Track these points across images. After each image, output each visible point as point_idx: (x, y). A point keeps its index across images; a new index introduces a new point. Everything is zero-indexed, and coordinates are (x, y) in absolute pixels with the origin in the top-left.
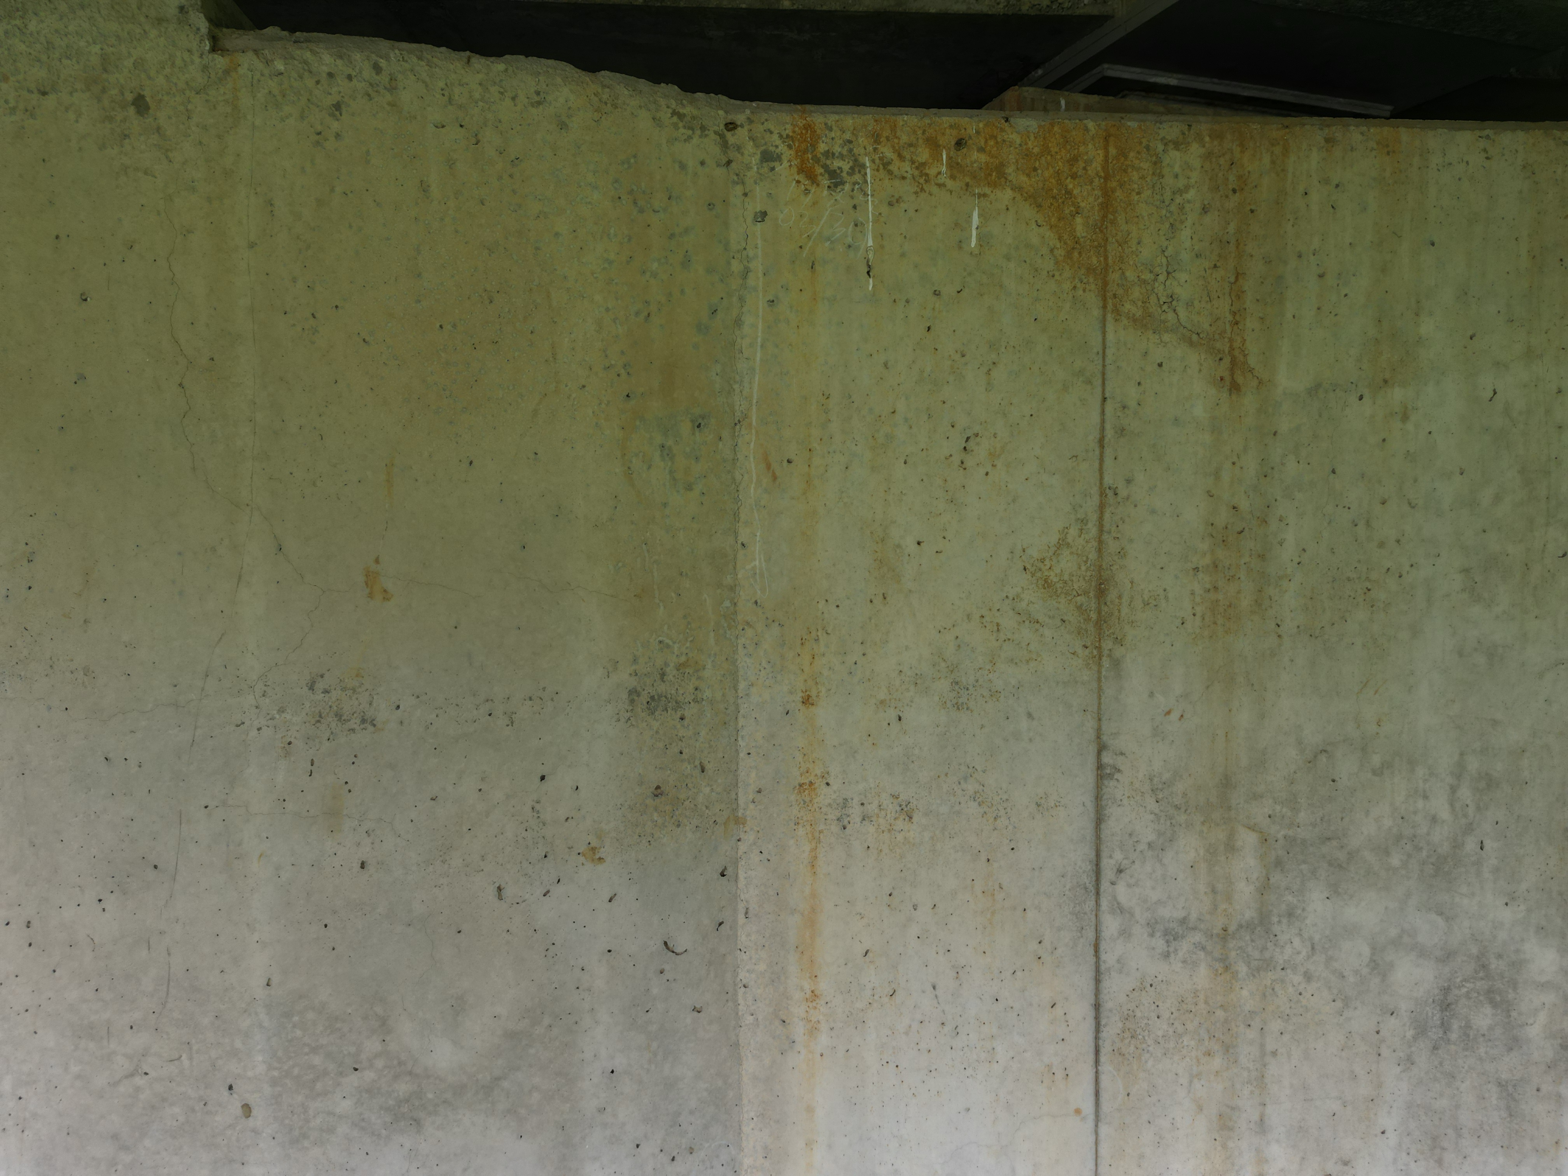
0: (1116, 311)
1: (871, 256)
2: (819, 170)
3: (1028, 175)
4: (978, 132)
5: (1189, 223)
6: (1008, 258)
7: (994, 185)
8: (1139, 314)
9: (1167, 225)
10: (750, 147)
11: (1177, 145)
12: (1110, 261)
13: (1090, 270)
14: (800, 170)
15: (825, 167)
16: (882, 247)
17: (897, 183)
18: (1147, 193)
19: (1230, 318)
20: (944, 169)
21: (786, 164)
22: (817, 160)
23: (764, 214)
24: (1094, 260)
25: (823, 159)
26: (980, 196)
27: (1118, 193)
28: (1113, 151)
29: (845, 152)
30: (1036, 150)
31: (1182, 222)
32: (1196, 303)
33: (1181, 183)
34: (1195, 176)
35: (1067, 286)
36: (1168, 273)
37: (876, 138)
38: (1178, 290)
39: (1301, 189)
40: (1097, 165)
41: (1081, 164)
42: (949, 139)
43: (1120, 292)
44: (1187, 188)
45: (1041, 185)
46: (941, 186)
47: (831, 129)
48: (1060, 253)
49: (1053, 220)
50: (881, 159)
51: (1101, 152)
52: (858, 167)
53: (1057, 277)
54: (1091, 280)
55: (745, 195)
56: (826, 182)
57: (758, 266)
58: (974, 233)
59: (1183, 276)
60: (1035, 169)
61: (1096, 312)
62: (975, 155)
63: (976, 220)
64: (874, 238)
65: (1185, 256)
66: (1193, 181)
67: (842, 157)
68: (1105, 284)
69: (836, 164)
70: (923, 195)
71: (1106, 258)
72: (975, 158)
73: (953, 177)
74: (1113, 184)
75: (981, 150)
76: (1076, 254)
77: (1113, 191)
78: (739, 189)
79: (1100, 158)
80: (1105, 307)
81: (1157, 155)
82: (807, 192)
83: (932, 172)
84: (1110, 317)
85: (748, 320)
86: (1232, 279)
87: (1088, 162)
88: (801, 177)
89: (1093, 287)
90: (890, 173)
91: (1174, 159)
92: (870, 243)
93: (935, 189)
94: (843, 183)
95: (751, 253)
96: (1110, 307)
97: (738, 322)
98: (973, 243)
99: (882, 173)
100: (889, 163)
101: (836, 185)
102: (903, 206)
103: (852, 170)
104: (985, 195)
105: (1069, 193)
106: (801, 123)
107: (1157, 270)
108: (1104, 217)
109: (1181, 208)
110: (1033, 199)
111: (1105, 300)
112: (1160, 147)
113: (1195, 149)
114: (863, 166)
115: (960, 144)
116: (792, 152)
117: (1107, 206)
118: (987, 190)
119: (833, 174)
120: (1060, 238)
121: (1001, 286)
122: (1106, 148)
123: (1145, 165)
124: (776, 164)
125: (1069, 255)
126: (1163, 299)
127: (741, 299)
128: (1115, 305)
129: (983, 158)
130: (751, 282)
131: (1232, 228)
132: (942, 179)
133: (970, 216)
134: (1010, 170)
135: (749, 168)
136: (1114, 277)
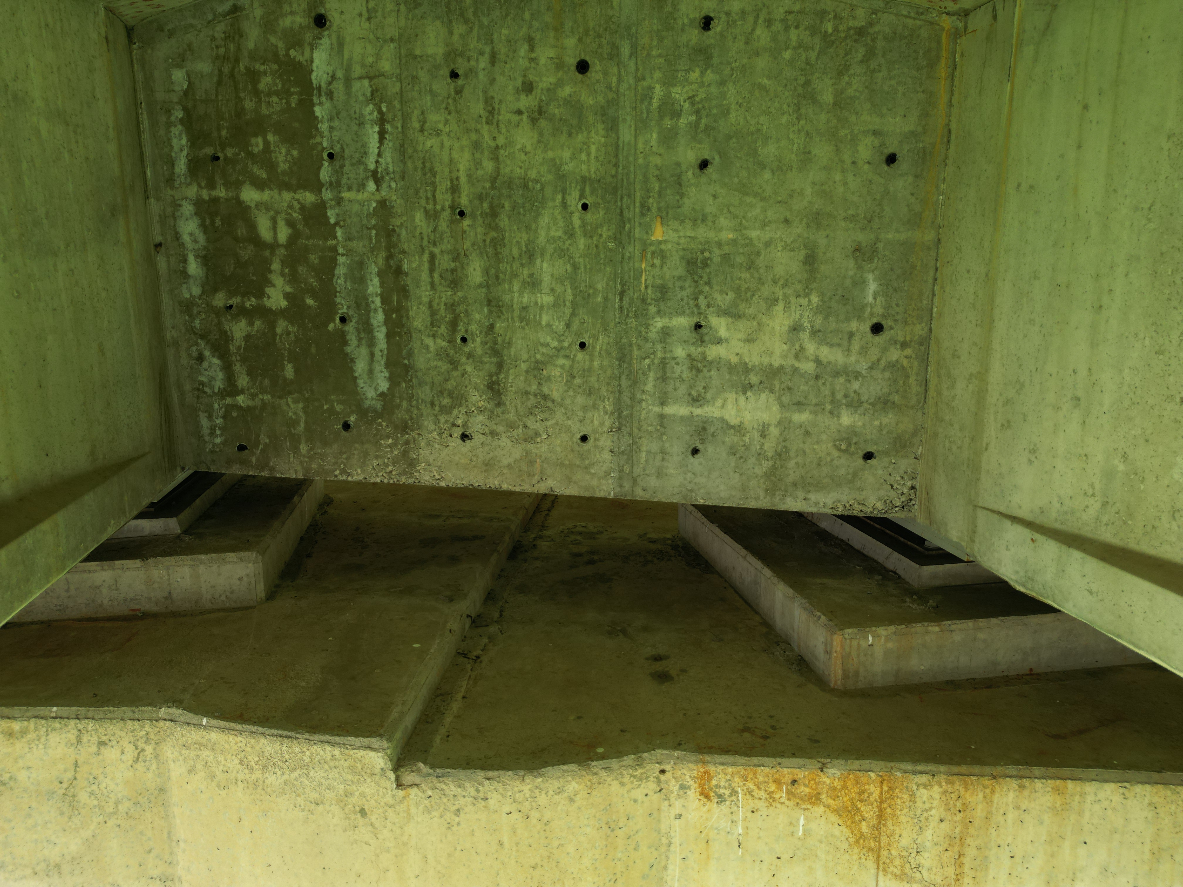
0: (885, 870)
1: (741, 838)
2: (712, 794)
3: (834, 800)
4: (804, 777)
5: (931, 827)
6: (821, 842)
7: (813, 804)
8: (898, 873)
9: (918, 827)
10: (673, 782)
11: (925, 786)
12: (882, 845)
13: (870, 849)
14: (702, 794)
15: (715, 792)
16: (747, 833)
17: (756, 801)
18: (906, 810)
19: (955, 877)
20: (784, 795)
21: (693, 791)
22: (711, 789)
23: (681, 815)
24: (873, 845)
25: (714, 789)
26: (805, 809)
27: (889, 810)
28: (885, 788)
29: (727, 785)
30: (839, 787)
31: (927, 826)
32: (934, 869)
33: (927, 806)
34: (936, 803)
35: (856, 857)
36: (918, 852)
37: (745, 779)
38: (923, 861)
39: (1002, 812)
40: (876, 795)
41: (866, 795)
42: (788, 779)
43: (888, 861)
44: (931, 808)
45: (841, 805)
46: (781, 803)
47: (719, 774)
48: (852, 840)
49: (848, 823)
50: (748, 789)
51: (878, 789)
52: (734, 792)
53: (850, 852)
54: (870, 854)
55: (670, 805)
56: (716, 800)
57: (676, 841)
58: (801, 828)
59: (926, 855)
60: (838, 797)
61: (873, 871)
62: (802, 788)
63: (802, 821)
64: (743, 828)
65: (928, 844)
66: (934, 805)
67: (725, 788)
68: (879, 856)
69: (722, 791)
70: (771, 808)
71: (880, 843)
72: (803, 790)
73: (789, 799)
74: (885, 805)
75: (805, 786)
76: (861, 841)
77: (885, 809)
78: (666, 803)
79: (878, 792)
80: (878, 868)
81: (912, 791)
82: (704, 805)
83: (777, 796)
84: (881, 873)
85: (671, 867)
86: (957, 857)
87: (871, 794)
88: (702, 798)
89: (871, 858)
90: (753, 796)
91: (923, 794)
92: (740, 831)
93: (778, 805)
94: (725, 801)
95: (673, 834)
96: (881, 868)
97: (665, 868)
98: (800, 834)
99: (748, 796)
100: (752, 791)
101: (721, 802)
102: (760, 813)
103: (731, 795)
104: (808, 809)
105: (858, 810)
106: (702, 770)
107: (910, 851)
108: (880, 822)
109: (927, 819)
110: (837, 812)
111: (878, 865)
112: (915, 787)
113: (936, 789)
114: (737, 792)
115: (794, 782)
116: (697, 785)
117: (881, 816)
118: (809, 806)
119: (720, 796)
120: (852, 833)
121: (816, 856)
122: (881, 787)
123: (906, 796)
124: (688, 791)
125: (857, 841)
126: (913, 866)
127: (667, 857)
128: (884, 868)
129: (807, 790)
130: (672, 848)
131: (957, 831)
132: (782, 800)
133: (799, 820)
134: (823, 796)
135: (672, 792)
136: (884, 853)
